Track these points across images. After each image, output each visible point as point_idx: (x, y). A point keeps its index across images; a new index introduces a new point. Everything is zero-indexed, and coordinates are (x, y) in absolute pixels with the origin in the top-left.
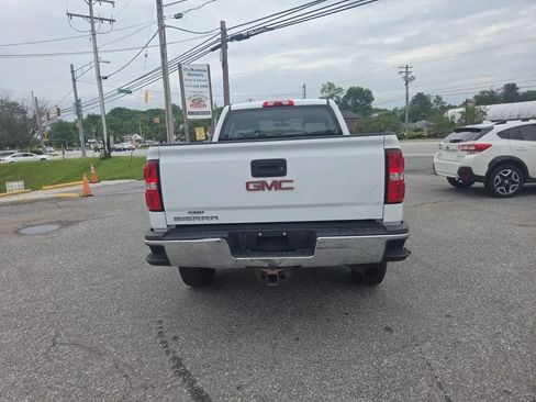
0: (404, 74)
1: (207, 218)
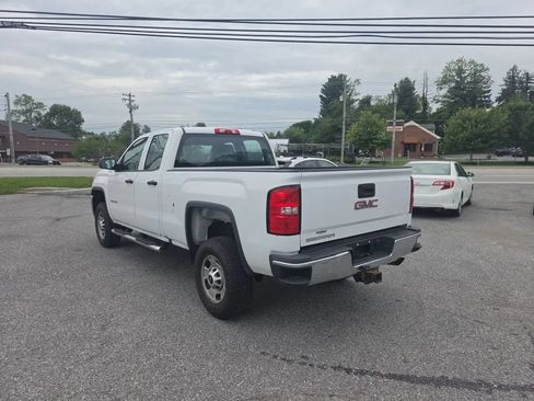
0: (128, 102)
1: (328, 236)
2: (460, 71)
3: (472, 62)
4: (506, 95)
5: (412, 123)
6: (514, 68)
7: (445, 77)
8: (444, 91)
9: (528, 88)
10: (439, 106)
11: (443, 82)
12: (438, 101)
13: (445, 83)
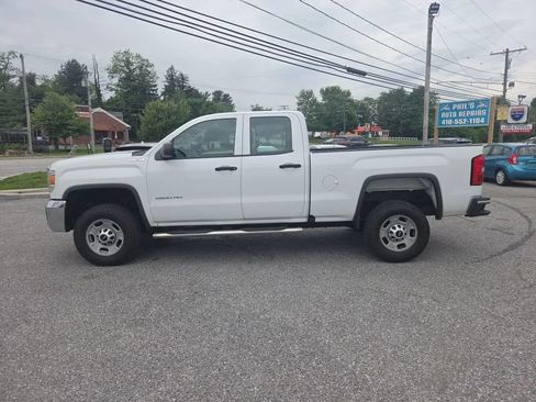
2: (128, 63)
3: (138, 56)
4: (169, 91)
5: (99, 109)
6: (172, 68)
7: (115, 66)
8: (116, 80)
9: (184, 87)
10: (113, 94)
11: (114, 71)
12: (112, 90)
13: (115, 72)
